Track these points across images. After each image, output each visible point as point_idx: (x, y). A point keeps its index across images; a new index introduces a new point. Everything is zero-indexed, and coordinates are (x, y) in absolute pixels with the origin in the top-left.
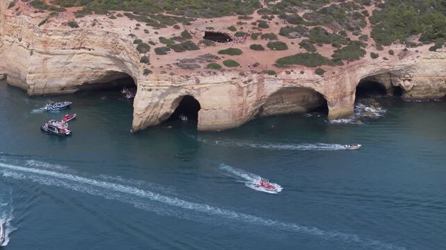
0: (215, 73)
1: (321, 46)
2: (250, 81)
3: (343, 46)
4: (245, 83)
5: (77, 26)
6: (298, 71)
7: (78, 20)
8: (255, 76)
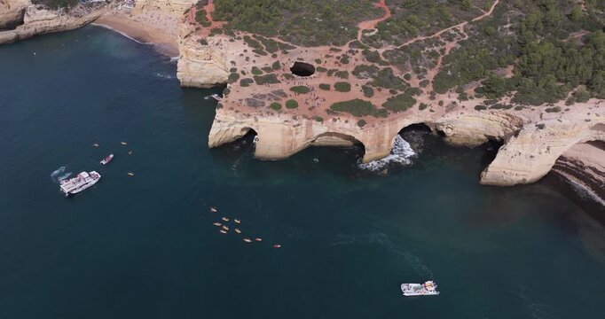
0: (272, 114)
1: (379, 90)
2: (298, 125)
3: (400, 93)
4: (294, 126)
5: (206, 44)
6: (343, 119)
7: (208, 38)
8: (305, 120)
